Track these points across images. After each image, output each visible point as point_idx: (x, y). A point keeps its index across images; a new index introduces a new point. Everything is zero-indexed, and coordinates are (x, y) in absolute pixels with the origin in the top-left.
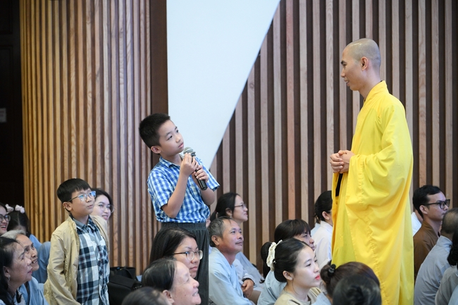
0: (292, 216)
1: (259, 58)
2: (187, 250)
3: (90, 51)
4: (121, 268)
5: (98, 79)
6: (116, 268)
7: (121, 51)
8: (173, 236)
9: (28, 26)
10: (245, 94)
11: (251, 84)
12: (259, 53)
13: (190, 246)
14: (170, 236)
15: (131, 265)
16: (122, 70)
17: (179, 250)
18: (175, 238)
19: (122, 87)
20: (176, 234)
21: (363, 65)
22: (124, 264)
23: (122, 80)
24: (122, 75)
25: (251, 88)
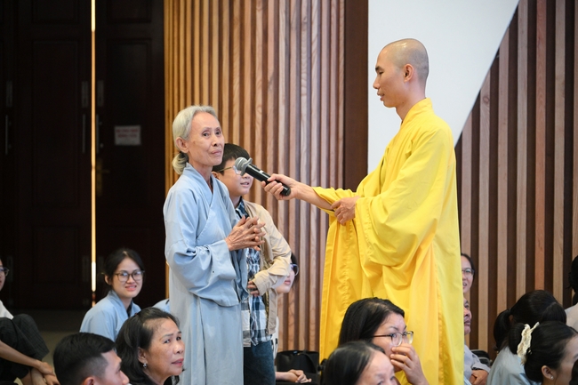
0: (540, 284)
1: (496, 60)
2: (392, 330)
3: (261, 48)
4: (299, 352)
5: (271, 88)
6: (292, 352)
7: (304, 49)
8: (373, 312)
9: (176, 12)
10: (476, 111)
11: (485, 97)
12: (498, 53)
13: (396, 325)
14: (369, 311)
15: (312, 349)
16: (304, 75)
17: (380, 332)
18: (375, 314)
19: (304, 99)
20: (378, 308)
21: (406, 75)
22: (302, 347)
23: (304, 90)
24: (304, 82)
25: (486, 103)
